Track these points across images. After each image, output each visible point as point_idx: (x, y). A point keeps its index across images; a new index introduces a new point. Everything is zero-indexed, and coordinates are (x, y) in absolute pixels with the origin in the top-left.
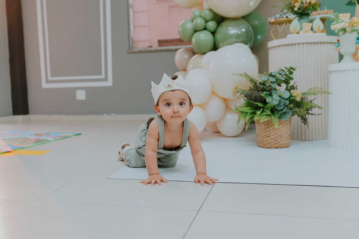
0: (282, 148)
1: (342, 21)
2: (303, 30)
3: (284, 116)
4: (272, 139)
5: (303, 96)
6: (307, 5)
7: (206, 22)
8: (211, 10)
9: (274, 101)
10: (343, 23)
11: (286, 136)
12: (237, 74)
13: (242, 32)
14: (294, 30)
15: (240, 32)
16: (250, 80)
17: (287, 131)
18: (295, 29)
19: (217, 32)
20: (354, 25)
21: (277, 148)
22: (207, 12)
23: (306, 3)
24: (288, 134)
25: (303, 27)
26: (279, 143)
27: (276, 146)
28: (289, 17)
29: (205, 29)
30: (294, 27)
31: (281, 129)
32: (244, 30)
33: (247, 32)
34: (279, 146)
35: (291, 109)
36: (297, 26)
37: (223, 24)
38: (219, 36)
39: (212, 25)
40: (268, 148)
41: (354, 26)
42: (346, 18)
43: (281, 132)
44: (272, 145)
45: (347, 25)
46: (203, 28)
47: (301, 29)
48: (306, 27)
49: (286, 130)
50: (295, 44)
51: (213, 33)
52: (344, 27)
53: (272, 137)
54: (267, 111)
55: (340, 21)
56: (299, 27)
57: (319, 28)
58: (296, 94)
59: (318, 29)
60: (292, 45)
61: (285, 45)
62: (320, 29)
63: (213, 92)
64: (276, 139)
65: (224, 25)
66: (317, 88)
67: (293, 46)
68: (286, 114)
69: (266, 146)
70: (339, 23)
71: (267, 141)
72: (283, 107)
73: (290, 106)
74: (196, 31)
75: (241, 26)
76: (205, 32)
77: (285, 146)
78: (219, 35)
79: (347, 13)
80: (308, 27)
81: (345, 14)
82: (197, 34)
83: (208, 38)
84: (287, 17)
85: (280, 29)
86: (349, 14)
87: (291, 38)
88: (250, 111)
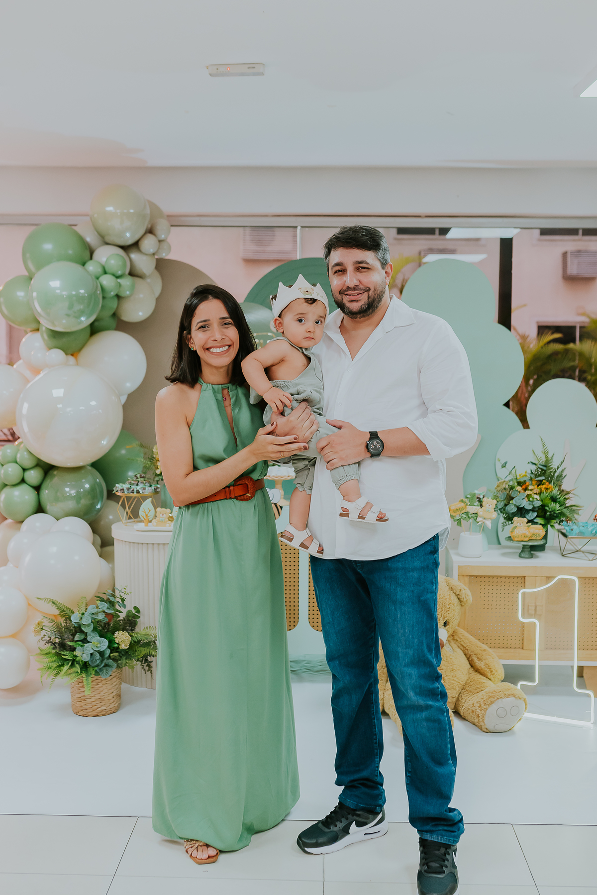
0: (103, 716)
2: (157, 518)
3: (105, 671)
4: (89, 703)
7: (24, 470)
9: (85, 655)
11: (111, 697)
13: (85, 490)
14: (145, 516)
15: (80, 491)
17: (111, 691)
18: (147, 515)
21: (97, 716)
22: (26, 455)
24: (114, 694)
25: (158, 514)
26: (99, 709)
27: (95, 713)
29: (23, 481)
30: (145, 512)
31: (101, 689)
32: (87, 486)
33: (92, 489)
34: (99, 713)
35: (115, 660)
36: (150, 511)
37: (52, 475)
39: (34, 475)
40: (83, 716)
43: (102, 694)
44: (88, 713)
46: (18, 481)
47: (155, 516)
48: (161, 515)
49: (109, 690)
50: (142, 544)
53: (89, 701)
54: (77, 666)
56: (152, 513)
60: (138, 544)
64: (95, 703)
66: (154, 627)
67: (140, 546)
68: (107, 668)
69: (81, 713)
71: (81, 706)
73: (114, 655)
74: (6, 485)
76: (23, 487)
77: (109, 712)
78: (47, 492)
80: (165, 515)
83: (28, 495)
84: (138, 492)
88: (55, 665)
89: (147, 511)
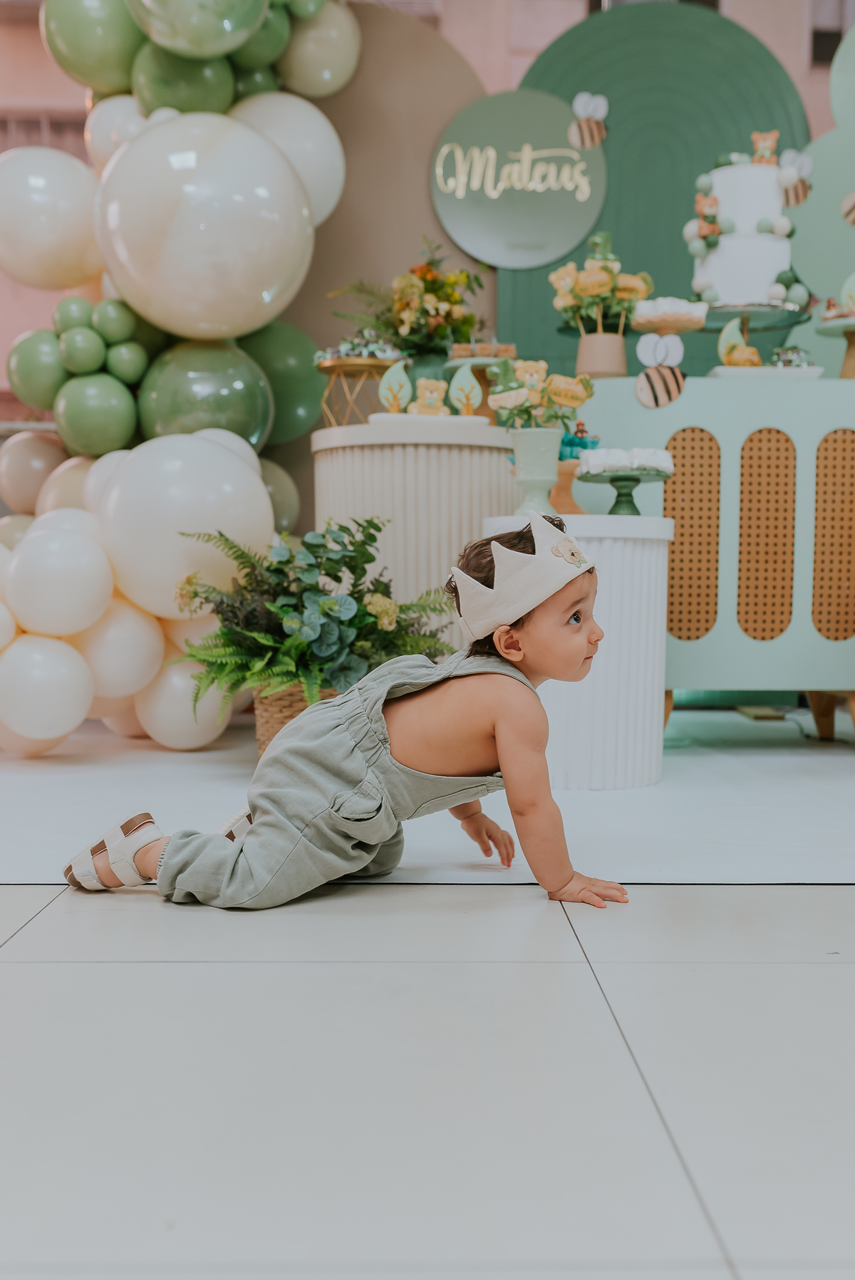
1: (521, 386)
2: (419, 401)
3: (342, 679)
5: (403, 616)
6: (441, 320)
7: (108, 345)
8: (124, 305)
9: (306, 629)
10: (524, 391)
12: (194, 535)
13: (234, 392)
14: (391, 399)
15: (225, 392)
16: (236, 558)
18: (395, 397)
19: (148, 382)
20: (555, 398)
22: (112, 312)
23: (438, 313)
25: (419, 392)
28: (378, 354)
29: (104, 368)
30: (390, 389)
32: (239, 385)
33: (250, 393)
35: (363, 655)
36: (401, 387)
37: (168, 357)
38: (151, 397)
39: (127, 357)
41: (554, 403)
42: (536, 376)
45: (535, 399)
46: (96, 365)
47: (414, 398)
48: (428, 394)
50: (392, 446)
51: (134, 388)
52: (527, 404)
54: (287, 659)
55: (514, 385)
56: (407, 392)
57: (468, 398)
58: (379, 609)
59: (464, 401)
60: (382, 447)
61: (362, 447)
62: (472, 402)
63: (118, 594)
65: (173, 360)
67: (387, 452)
68: (347, 672)
70: (512, 389)
72: (335, 648)
73: (361, 647)
74: (72, 375)
75: (231, 371)
76: (104, 380)
78: (154, 395)
79: (536, 359)
80: (435, 395)
81: (530, 364)
82: (73, 384)
83: (114, 402)
84: (372, 355)
85: (351, 394)
86: (543, 365)
87: (380, 426)
88: (233, 661)
89: (396, 388)
